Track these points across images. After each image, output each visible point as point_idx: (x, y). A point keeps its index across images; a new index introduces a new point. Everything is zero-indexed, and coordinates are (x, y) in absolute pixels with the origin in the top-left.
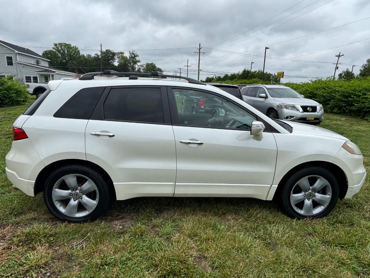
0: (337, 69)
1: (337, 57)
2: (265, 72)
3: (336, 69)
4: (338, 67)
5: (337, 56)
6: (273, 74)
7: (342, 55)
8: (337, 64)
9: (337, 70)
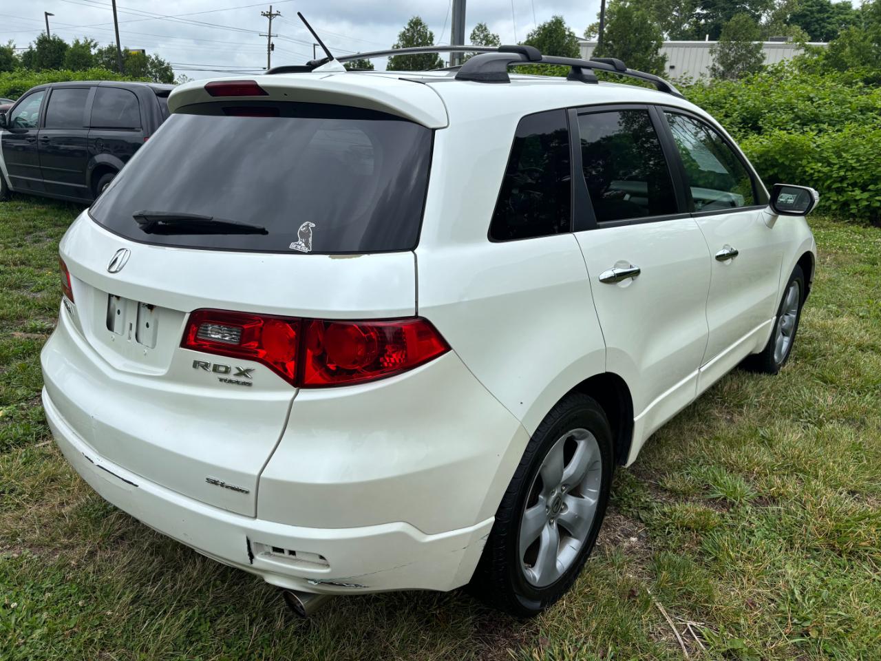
0: (273, 49)
1: (265, 17)
2: (122, 49)
3: (269, 51)
4: (273, 45)
5: (267, 15)
6: (153, 57)
7: (276, 15)
8: (270, 36)
9: (271, 52)
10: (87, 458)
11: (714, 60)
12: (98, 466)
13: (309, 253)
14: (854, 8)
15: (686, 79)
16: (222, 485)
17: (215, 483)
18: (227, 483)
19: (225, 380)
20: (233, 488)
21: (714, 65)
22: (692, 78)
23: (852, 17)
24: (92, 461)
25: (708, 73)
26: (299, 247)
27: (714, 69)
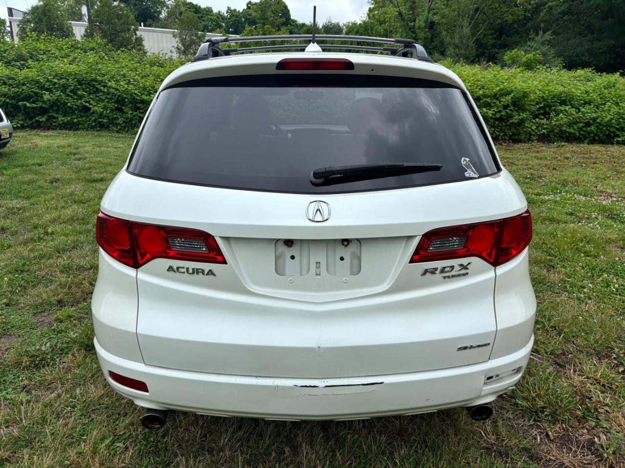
10: (303, 386)
11: (177, 42)
12: (326, 386)
13: (479, 178)
14: (214, 12)
15: (162, 54)
16: (471, 347)
17: (465, 348)
18: (474, 345)
19: (448, 277)
20: (479, 346)
21: (178, 45)
22: (166, 54)
23: (215, 17)
24: (314, 387)
25: (174, 50)
26: (471, 175)
27: (178, 49)
